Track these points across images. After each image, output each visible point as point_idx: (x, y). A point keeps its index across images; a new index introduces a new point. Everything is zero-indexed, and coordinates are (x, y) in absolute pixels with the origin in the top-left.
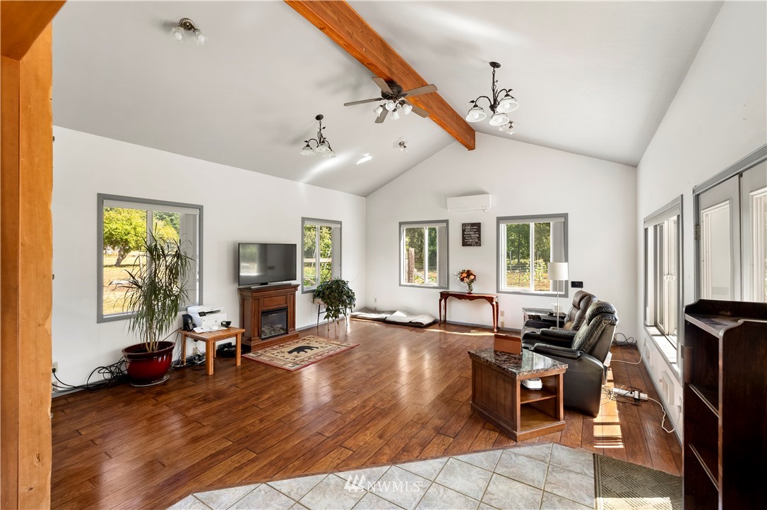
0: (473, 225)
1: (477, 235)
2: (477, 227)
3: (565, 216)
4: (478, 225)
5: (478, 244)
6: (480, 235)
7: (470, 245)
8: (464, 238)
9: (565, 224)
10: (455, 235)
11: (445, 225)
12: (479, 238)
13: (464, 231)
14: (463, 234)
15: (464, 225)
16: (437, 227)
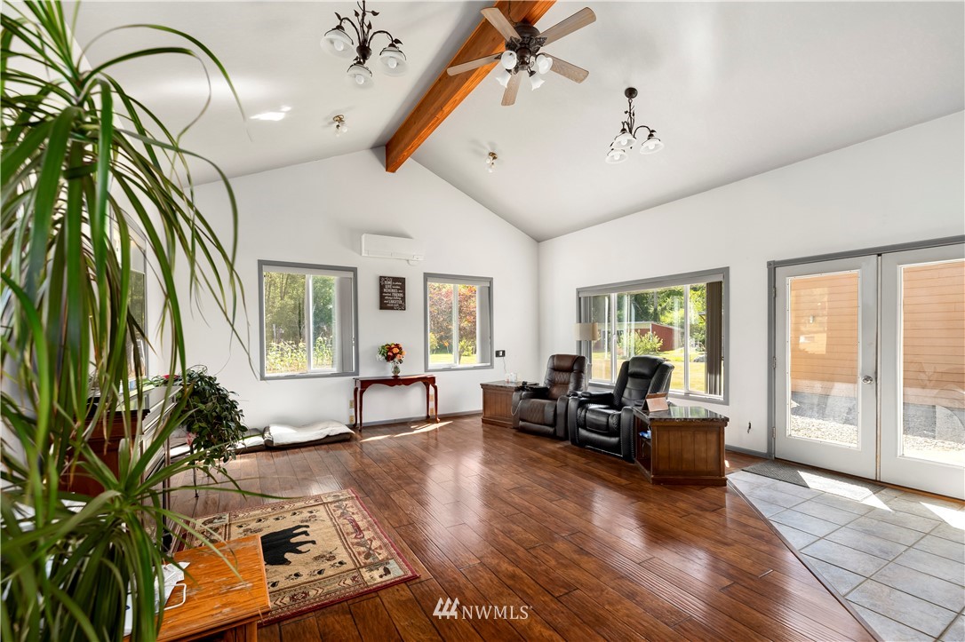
0: (395, 279)
1: (401, 295)
2: (400, 283)
3: (490, 280)
4: (402, 280)
5: (402, 307)
6: (404, 294)
7: (392, 308)
8: (382, 298)
9: (490, 289)
10: (368, 293)
11: (351, 275)
12: (403, 299)
13: (382, 287)
14: (381, 292)
15: (382, 279)
16: (334, 278)
